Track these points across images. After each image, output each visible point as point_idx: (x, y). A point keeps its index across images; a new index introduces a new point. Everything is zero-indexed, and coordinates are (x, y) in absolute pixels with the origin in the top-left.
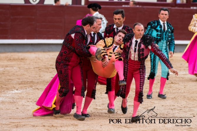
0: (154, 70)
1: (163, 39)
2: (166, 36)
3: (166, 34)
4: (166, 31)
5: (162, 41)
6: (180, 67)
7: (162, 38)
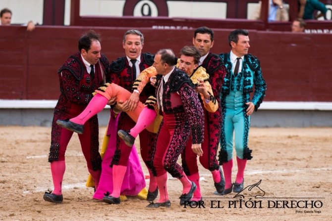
0: (224, 145)
1: (232, 89)
2: (239, 82)
3: (239, 80)
4: (240, 73)
5: (232, 93)
6: (276, 159)
7: (232, 87)
